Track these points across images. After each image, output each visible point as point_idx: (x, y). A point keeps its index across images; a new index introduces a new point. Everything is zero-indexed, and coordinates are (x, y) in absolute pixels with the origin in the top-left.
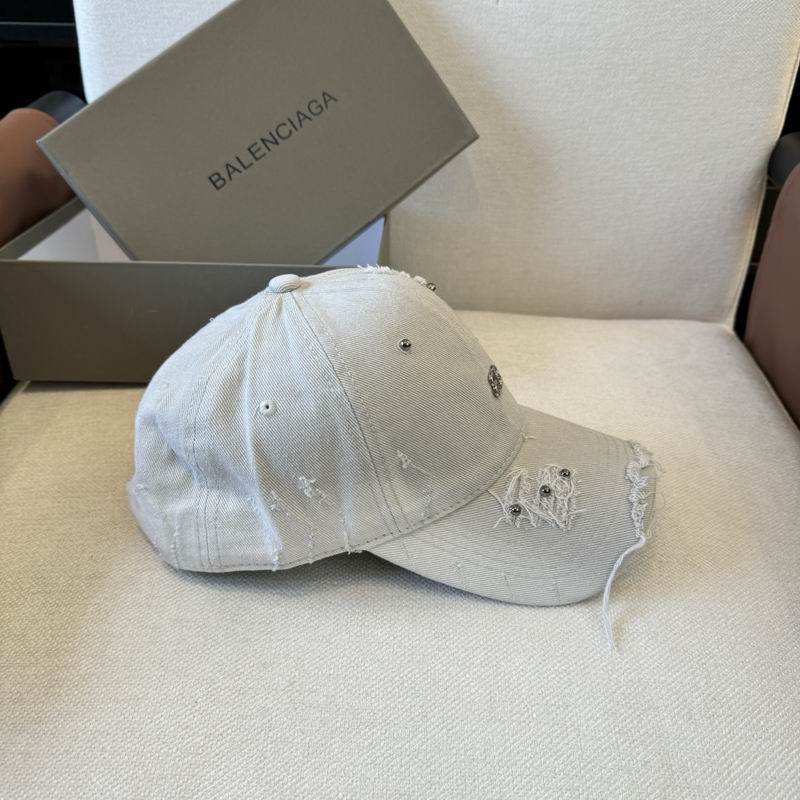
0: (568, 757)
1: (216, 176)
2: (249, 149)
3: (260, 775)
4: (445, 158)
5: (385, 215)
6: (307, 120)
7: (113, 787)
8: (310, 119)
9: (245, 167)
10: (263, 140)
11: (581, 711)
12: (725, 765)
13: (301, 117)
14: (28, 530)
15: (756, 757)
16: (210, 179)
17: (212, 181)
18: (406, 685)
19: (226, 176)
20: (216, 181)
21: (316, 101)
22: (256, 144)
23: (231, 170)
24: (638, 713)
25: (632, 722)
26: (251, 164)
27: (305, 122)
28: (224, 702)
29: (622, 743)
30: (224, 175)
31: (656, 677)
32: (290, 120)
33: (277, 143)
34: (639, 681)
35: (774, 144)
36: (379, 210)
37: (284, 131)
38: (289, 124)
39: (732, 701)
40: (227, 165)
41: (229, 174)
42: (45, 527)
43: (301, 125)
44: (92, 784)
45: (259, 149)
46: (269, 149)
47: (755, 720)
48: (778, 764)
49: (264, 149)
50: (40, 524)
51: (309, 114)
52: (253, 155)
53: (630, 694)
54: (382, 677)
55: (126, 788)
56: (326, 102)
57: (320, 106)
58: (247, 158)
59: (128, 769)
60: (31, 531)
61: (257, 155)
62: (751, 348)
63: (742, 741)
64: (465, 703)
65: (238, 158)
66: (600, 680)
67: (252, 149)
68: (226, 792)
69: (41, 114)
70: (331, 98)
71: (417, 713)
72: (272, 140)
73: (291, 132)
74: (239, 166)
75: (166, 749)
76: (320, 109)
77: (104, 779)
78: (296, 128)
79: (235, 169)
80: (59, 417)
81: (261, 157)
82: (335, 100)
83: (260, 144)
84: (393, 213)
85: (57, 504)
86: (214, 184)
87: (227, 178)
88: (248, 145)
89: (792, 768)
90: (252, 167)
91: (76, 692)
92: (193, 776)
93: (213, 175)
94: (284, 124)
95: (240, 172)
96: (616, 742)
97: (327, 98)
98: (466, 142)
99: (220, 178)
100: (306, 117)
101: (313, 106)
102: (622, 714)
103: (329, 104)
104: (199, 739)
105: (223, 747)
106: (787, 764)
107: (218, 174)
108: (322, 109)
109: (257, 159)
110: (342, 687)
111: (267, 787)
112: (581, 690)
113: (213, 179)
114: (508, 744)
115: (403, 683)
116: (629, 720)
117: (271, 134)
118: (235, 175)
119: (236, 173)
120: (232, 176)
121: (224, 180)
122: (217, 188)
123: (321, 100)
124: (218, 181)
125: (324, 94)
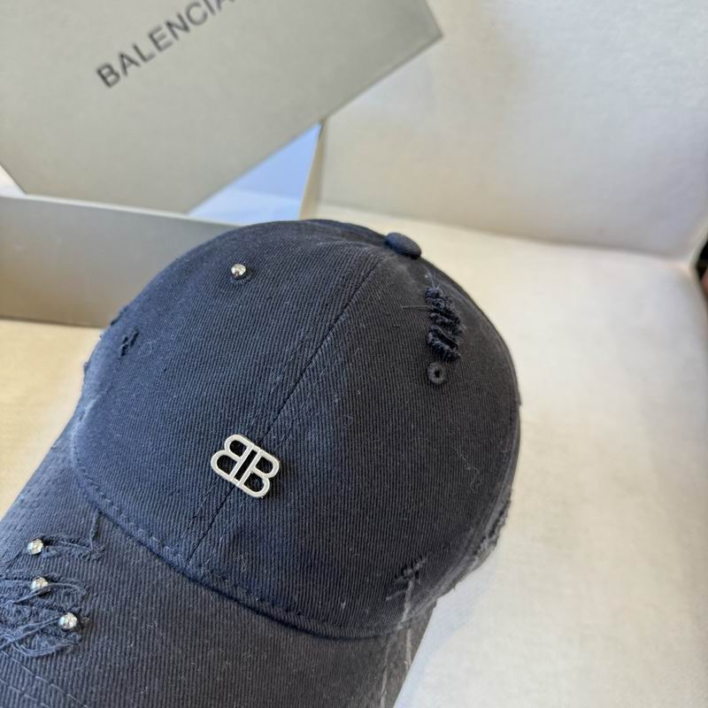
1: (107, 70)
2: (151, 36)
5: (323, 122)
9: (144, 60)
10: (169, 25)
16: (99, 72)
17: (101, 75)
19: (120, 71)
20: (107, 75)
22: (159, 29)
23: (126, 61)
26: (152, 56)
30: (117, 67)
33: (186, 28)
37: (196, 13)
38: (203, 4)
40: (122, 56)
41: (124, 67)
45: (163, 37)
46: (175, 35)
49: (169, 37)
52: (155, 42)
58: (147, 47)
61: (161, 43)
65: (136, 48)
67: (156, 36)
72: (181, 25)
73: (205, 16)
74: (135, 57)
78: (213, 11)
79: (132, 61)
81: (165, 47)
83: (165, 30)
84: (333, 121)
86: (104, 78)
88: (150, 31)
93: (103, 68)
94: (197, 5)
95: (137, 64)
99: (112, 72)
107: (109, 67)
109: (159, 48)
113: (105, 72)
117: (180, 17)
118: (132, 69)
119: (133, 67)
120: (128, 70)
121: (117, 75)
122: (108, 84)
124: (109, 75)
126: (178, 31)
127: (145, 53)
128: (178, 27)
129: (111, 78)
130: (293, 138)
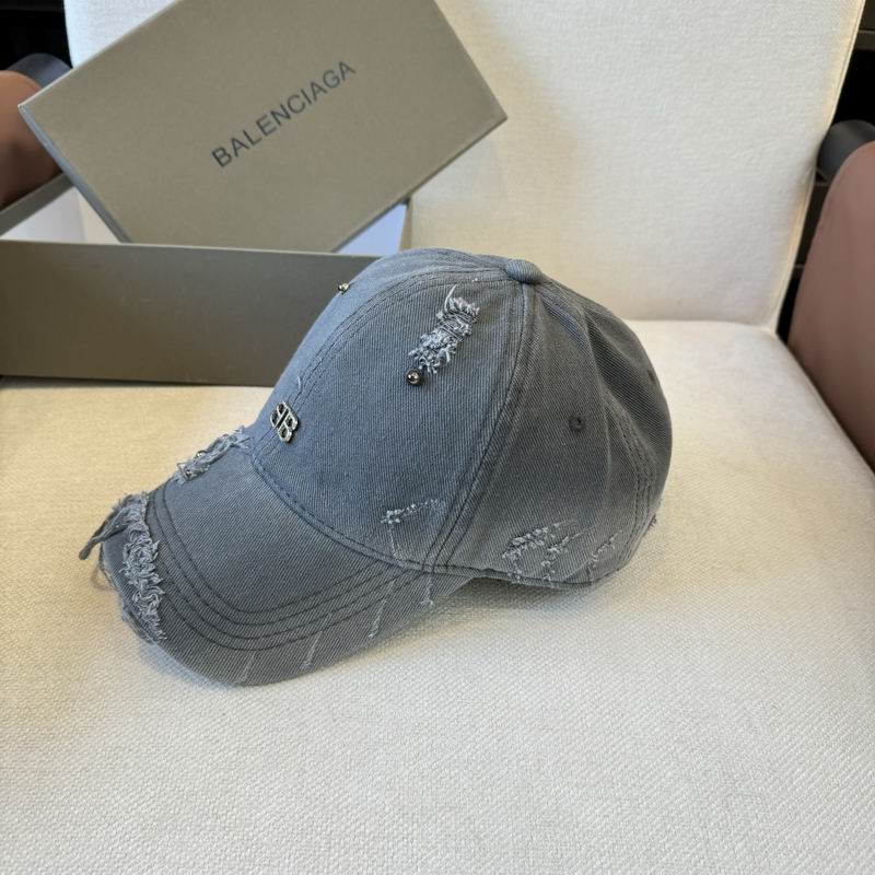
0: (626, 767)
1: (221, 152)
2: (258, 123)
3: (300, 790)
4: (471, 140)
5: (407, 201)
6: (322, 93)
7: (139, 805)
8: (325, 91)
9: (253, 143)
10: (273, 113)
11: (637, 720)
12: (787, 773)
13: (316, 89)
14: (26, 535)
15: (818, 765)
16: (214, 154)
17: (216, 157)
18: (451, 693)
19: (232, 153)
20: (220, 157)
21: (332, 72)
22: (265, 117)
24: (696, 721)
25: (690, 730)
26: (260, 140)
27: (321, 95)
28: (257, 714)
29: (681, 752)
30: (230, 150)
31: (714, 685)
32: (303, 92)
33: (288, 117)
34: (696, 688)
35: (824, 133)
36: (401, 194)
37: (296, 104)
38: (301, 95)
39: (793, 709)
40: (233, 140)
41: (235, 149)
42: (45, 533)
43: (315, 98)
44: (116, 802)
45: (269, 123)
46: (279, 123)
47: (816, 729)
48: (840, 772)
49: (274, 123)
50: (38, 529)
51: (325, 87)
52: (262, 128)
53: (687, 703)
54: (426, 686)
55: (154, 806)
56: (343, 73)
57: (337, 78)
58: (255, 133)
59: (155, 785)
60: (29, 537)
61: (267, 129)
62: (795, 352)
63: (803, 749)
64: (515, 712)
65: (245, 133)
66: (655, 688)
67: (262, 123)
68: (264, 808)
69: (23, 77)
70: (348, 69)
71: (464, 723)
72: (284, 113)
73: (304, 105)
74: (246, 141)
75: (196, 765)
76: (335, 82)
77: (128, 797)
78: (310, 102)
79: (242, 144)
80: (50, 415)
81: (270, 132)
82: (353, 72)
83: (270, 118)
84: (417, 197)
85: (56, 508)
86: (218, 160)
87: (232, 154)
88: (257, 119)
89: (855, 774)
90: (260, 143)
91: (92, 707)
92: (227, 792)
93: (217, 150)
94: (297, 97)
95: (247, 147)
96: (675, 750)
97: (344, 69)
98: (493, 122)
99: (225, 154)
100: (320, 89)
101: (329, 77)
102: (679, 723)
103: (346, 76)
104: (231, 754)
105: (257, 762)
106: (849, 771)
107: (223, 149)
108: (339, 81)
109: (265, 134)
110: (384, 697)
111: (308, 803)
112: (635, 699)
113: (218, 154)
114: (562, 754)
115: (448, 692)
116: (688, 728)
117: (282, 106)
118: (242, 151)
119: (243, 149)
120: (239, 152)
121: (229, 156)
122: (222, 165)
123: (337, 72)
124: (222, 156)
125: (341, 64)
126: (279, 118)
128: (282, 116)
129: (224, 160)
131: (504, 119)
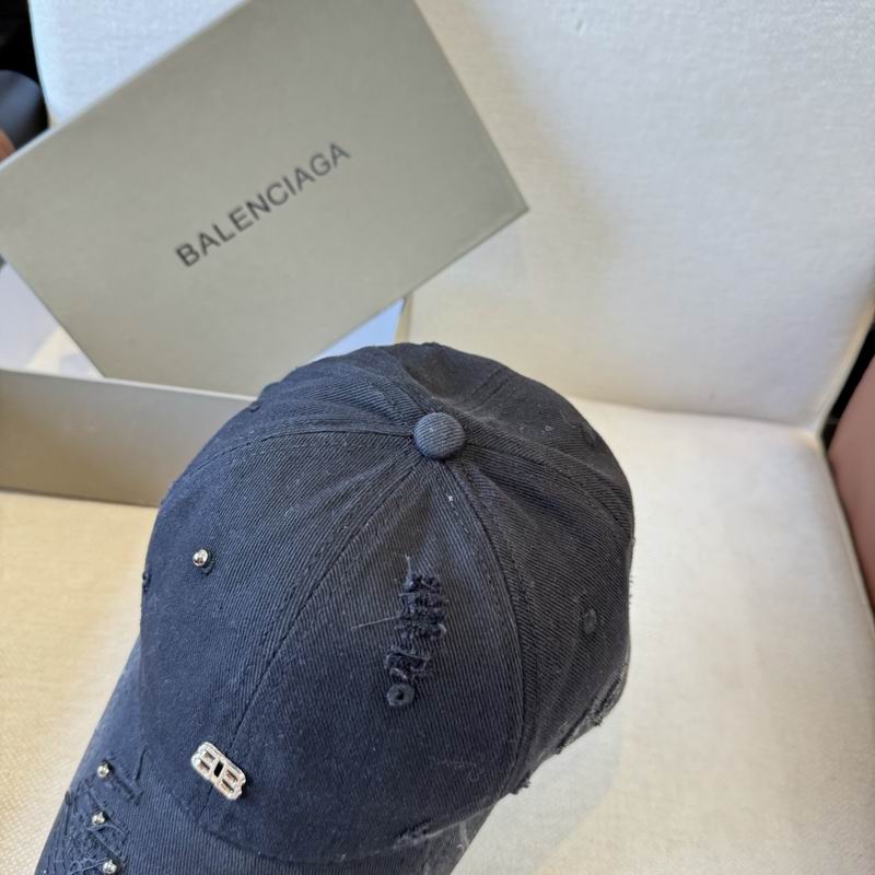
1: (187, 250)
2: (231, 216)
4: (481, 237)
5: (406, 298)
6: (308, 181)
8: (312, 179)
9: (224, 239)
10: (250, 205)
13: (301, 176)
16: (179, 252)
17: (181, 255)
19: (200, 250)
20: (186, 255)
21: (320, 156)
22: (239, 210)
23: (206, 241)
26: (232, 236)
27: (306, 184)
30: (197, 247)
32: (286, 180)
33: (267, 209)
36: (400, 294)
37: (277, 194)
38: (283, 184)
40: (202, 236)
41: (204, 247)
43: (300, 187)
45: (243, 217)
46: (256, 216)
49: (250, 217)
51: (313, 174)
52: (236, 222)
56: (335, 158)
57: (327, 163)
58: (227, 227)
61: (242, 223)
65: (216, 228)
67: (237, 216)
70: (342, 153)
72: (262, 205)
73: (286, 196)
74: (216, 237)
76: (325, 167)
78: (293, 191)
79: (212, 241)
81: (245, 227)
82: (347, 155)
83: (246, 210)
86: (183, 258)
87: (201, 252)
88: (230, 211)
90: (233, 240)
93: (183, 248)
94: (278, 185)
95: (217, 244)
97: (337, 153)
98: (511, 216)
99: (192, 251)
100: (307, 176)
101: (318, 162)
103: (338, 160)
107: (189, 246)
108: (329, 166)
109: (240, 228)
113: (184, 251)
117: (260, 197)
118: (211, 248)
119: (213, 246)
120: (208, 249)
121: (197, 255)
122: (187, 263)
123: (328, 156)
124: (188, 254)
125: (333, 147)
126: (257, 211)
127: (226, 233)
128: (259, 207)
129: (190, 258)
130: (376, 314)
131: (525, 209)
